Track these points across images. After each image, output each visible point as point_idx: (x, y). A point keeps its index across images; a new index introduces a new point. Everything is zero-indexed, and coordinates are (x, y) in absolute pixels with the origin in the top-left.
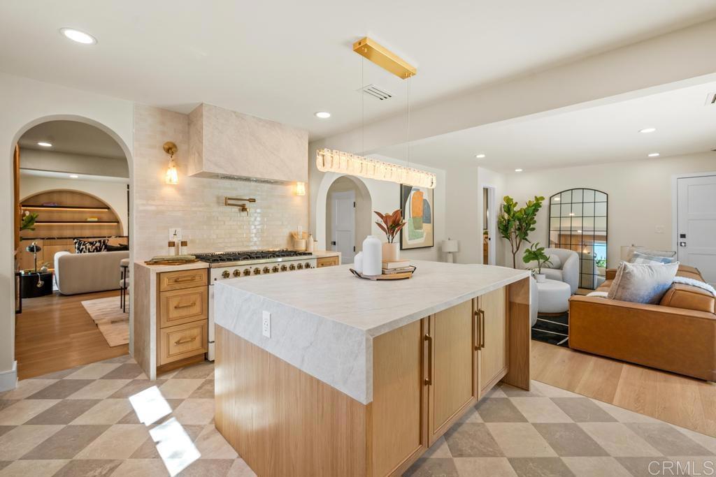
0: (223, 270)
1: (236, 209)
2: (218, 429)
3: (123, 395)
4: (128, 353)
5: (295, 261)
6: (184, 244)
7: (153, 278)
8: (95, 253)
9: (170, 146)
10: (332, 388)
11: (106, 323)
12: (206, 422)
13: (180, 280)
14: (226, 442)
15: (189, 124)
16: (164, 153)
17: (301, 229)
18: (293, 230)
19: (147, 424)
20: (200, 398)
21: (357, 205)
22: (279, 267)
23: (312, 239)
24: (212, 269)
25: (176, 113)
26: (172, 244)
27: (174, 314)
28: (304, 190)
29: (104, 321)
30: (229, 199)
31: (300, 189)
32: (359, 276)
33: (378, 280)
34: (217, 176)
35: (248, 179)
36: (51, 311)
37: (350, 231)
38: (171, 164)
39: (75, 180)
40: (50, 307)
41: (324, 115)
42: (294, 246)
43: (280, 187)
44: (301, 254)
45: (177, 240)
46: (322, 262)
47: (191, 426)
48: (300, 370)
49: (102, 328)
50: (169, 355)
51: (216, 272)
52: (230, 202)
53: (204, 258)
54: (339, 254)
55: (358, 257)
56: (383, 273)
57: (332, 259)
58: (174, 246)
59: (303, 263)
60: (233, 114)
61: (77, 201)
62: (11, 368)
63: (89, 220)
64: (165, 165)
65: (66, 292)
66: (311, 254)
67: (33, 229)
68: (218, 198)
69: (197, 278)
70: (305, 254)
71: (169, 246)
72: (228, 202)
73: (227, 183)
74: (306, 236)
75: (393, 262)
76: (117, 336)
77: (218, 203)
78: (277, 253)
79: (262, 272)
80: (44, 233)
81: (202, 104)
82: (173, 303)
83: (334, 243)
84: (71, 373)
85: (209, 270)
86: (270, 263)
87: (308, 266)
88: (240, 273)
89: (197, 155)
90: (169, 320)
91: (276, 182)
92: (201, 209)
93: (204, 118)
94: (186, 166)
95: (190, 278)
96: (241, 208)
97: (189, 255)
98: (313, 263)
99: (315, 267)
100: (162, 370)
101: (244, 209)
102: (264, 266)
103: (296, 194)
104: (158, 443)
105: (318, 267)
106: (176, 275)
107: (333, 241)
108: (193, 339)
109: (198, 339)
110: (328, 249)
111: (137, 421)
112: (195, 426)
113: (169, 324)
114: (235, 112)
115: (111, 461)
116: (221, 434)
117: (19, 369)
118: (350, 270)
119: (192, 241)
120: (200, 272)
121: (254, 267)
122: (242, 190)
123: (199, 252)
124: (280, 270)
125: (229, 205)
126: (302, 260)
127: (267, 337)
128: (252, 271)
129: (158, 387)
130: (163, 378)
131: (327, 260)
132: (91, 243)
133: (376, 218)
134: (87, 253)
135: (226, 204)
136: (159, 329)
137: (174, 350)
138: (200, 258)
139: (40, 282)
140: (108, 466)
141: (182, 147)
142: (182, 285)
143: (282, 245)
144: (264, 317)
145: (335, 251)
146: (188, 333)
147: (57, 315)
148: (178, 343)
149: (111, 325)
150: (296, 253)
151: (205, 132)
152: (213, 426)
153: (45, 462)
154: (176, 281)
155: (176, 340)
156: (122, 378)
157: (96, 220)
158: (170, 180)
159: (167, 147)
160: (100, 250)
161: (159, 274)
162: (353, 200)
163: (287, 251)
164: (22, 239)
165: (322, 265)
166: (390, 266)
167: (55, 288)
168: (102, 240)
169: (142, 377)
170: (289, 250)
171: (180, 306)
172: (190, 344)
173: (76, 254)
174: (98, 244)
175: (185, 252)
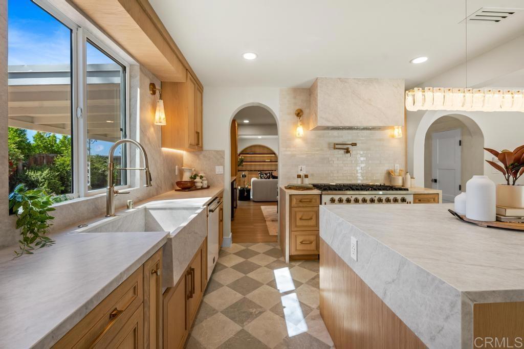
0: (331, 196)
1: (342, 152)
2: (322, 315)
3: (271, 267)
4: (277, 242)
5: (391, 195)
6: (306, 176)
7: (287, 198)
8: (267, 180)
9: (299, 111)
10: (416, 337)
11: (269, 221)
12: (314, 306)
13: (303, 201)
14: (326, 329)
15: (310, 95)
16: (296, 116)
17: (398, 167)
18: (391, 169)
19: (281, 292)
20: (313, 286)
21: (463, 143)
22: (376, 199)
23: (408, 176)
24: (323, 196)
25: (303, 89)
26: (299, 176)
27: (299, 223)
28: (400, 132)
29: (268, 219)
30: (337, 144)
31: (398, 132)
32: (461, 218)
33: (488, 227)
34: (328, 128)
35: (350, 128)
36: (249, 209)
37: (455, 170)
38: (299, 124)
39: (261, 139)
40: (249, 207)
41: (420, 60)
42: (390, 181)
43: (377, 132)
44: (397, 189)
45: (302, 174)
46: (420, 199)
47: (305, 304)
48: (382, 302)
49: (268, 223)
50: (296, 250)
51: (326, 198)
52: (337, 146)
53: (318, 187)
54: (440, 192)
55: (460, 198)
56: (498, 220)
57: (430, 196)
58: (300, 177)
59: (399, 197)
60: (338, 80)
61: (261, 151)
62: (229, 236)
63: (266, 161)
64: (295, 125)
65: (256, 200)
66: (407, 190)
67: (243, 166)
68: (329, 144)
69: (313, 200)
70: (400, 189)
71: (298, 177)
72: (335, 146)
73: (335, 133)
74: (403, 173)
75: (515, 208)
76: (273, 230)
77: (329, 148)
78: (375, 187)
79: (360, 201)
80: (249, 168)
81: (317, 79)
82: (299, 216)
83: (436, 181)
84: (251, 246)
85: (321, 195)
86: (368, 195)
87: (403, 200)
88: (343, 200)
89: (314, 115)
90: (296, 226)
91: (373, 129)
92: (317, 153)
93: (319, 88)
94: (308, 124)
95: (308, 200)
96: (346, 151)
97: (310, 184)
98: (410, 198)
99: (412, 202)
100: (292, 258)
101: (348, 151)
102: (363, 196)
103: (393, 137)
104: (285, 307)
105: (414, 202)
106: (300, 197)
107: (434, 178)
108: (311, 243)
109: (314, 243)
110: (426, 186)
111: (275, 287)
112: (307, 306)
113: (296, 229)
114: (340, 79)
115: (261, 307)
116: (323, 320)
117: (233, 237)
118: (449, 210)
119: (312, 175)
120: (316, 197)
121: (354, 197)
122: (346, 137)
123: (316, 182)
124: (376, 201)
125: (337, 149)
126: (399, 195)
127: (354, 260)
128: (352, 199)
129: (289, 269)
130: (293, 263)
131: (425, 196)
132: (266, 174)
133: (489, 156)
134: (264, 180)
135: (335, 148)
136: (290, 231)
137: (300, 247)
138: (316, 186)
139: (246, 193)
140: (260, 310)
141: (306, 111)
142: (304, 205)
143: (380, 180)
144: (352, 242)
145: (436, 189)
146: (307, 238)
147: (252, 211)
148: (301, 243)
149: (271, 222)
150: (392, 188)
151: (319, 98)
152: (318, 312)
153: (235, 292)
154: (300, 201)
155: (301, 241)
156: (272, 256)
157: (269, 161)
158: (299, 135)
159: (297, 113)
160: (269, 178)
161: (291, 196)
162: (459, 139)
163: (384, 186)
164: (239, 171)
165: (420, 200)
166: (510, 212)
167: (251, 197)
168: (270, 172)
169: (282, 259)
170: (386, 185)
171: (303, 218)
172: (309, 245)
173: (260, 180)
174: (268, 175)
175: (307, 182)
